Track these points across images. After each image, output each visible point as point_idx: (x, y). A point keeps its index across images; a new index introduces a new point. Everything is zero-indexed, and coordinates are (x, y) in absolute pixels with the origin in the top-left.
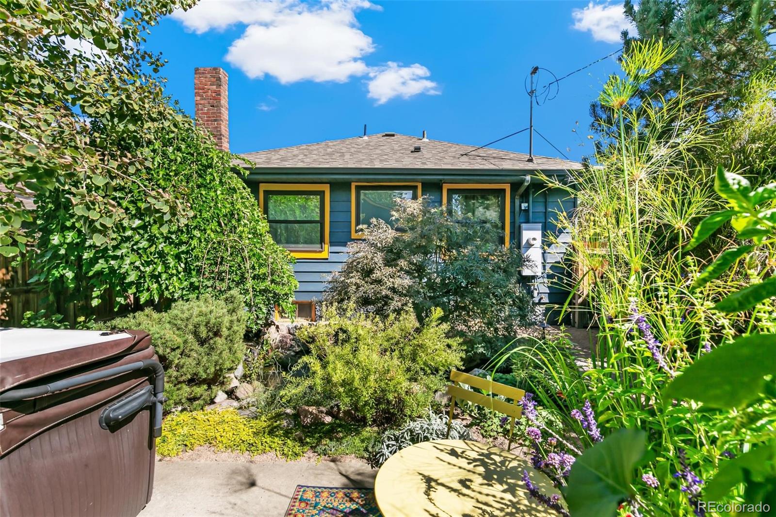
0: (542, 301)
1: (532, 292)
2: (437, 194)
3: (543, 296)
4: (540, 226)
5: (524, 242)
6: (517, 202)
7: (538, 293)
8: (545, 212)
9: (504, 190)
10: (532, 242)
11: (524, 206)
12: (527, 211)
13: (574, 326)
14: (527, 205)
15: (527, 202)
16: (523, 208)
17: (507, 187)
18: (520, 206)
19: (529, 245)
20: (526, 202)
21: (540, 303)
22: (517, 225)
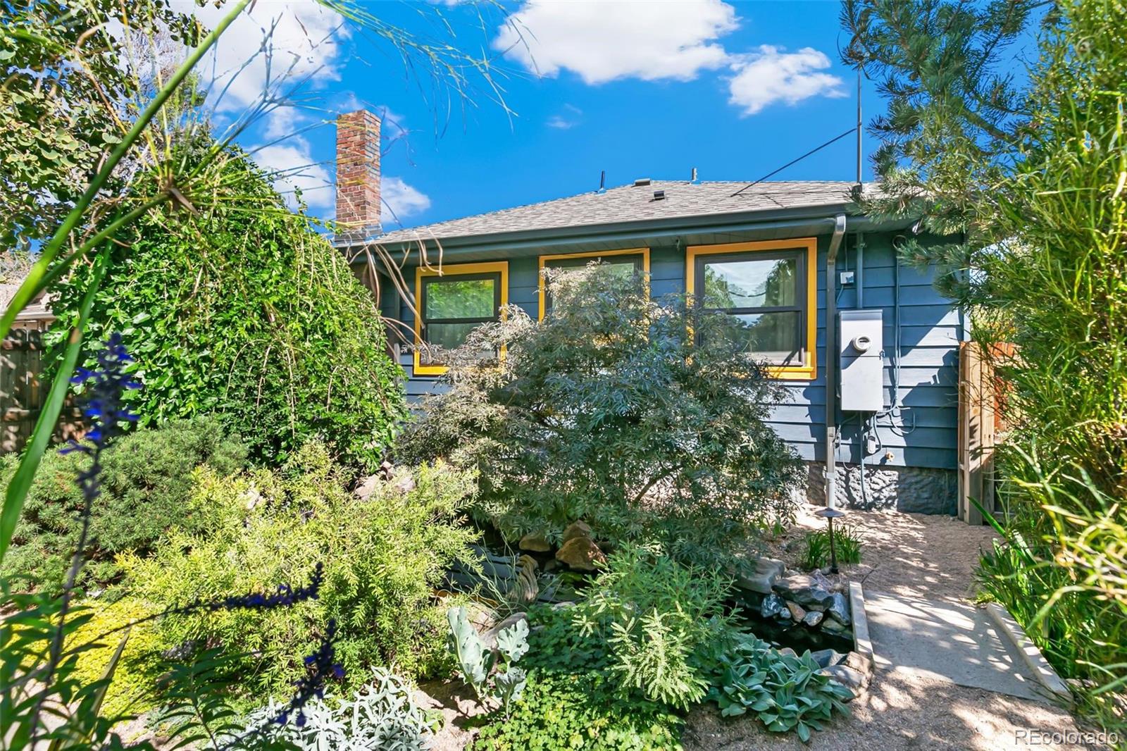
0: (888, 463)
1: (865, 444)
2: (679, 265)
3: (890, 452)
4: (879, 313)
5: (844, 345)
6: (831, 271)
7: (879, 447)
8: (894, 287)
9: (805, 250)
10: (860, 346)
11: (846, 277)
12: (851, 286)
13: (962, 519)
14: (851, 274)
15: (854, 269)
16: (843, 281)
17: (812, 244)
18: (838, 278)
19: (855, 353)
20: (849, 270)
21: (883, 466)
22: (831, 313)
